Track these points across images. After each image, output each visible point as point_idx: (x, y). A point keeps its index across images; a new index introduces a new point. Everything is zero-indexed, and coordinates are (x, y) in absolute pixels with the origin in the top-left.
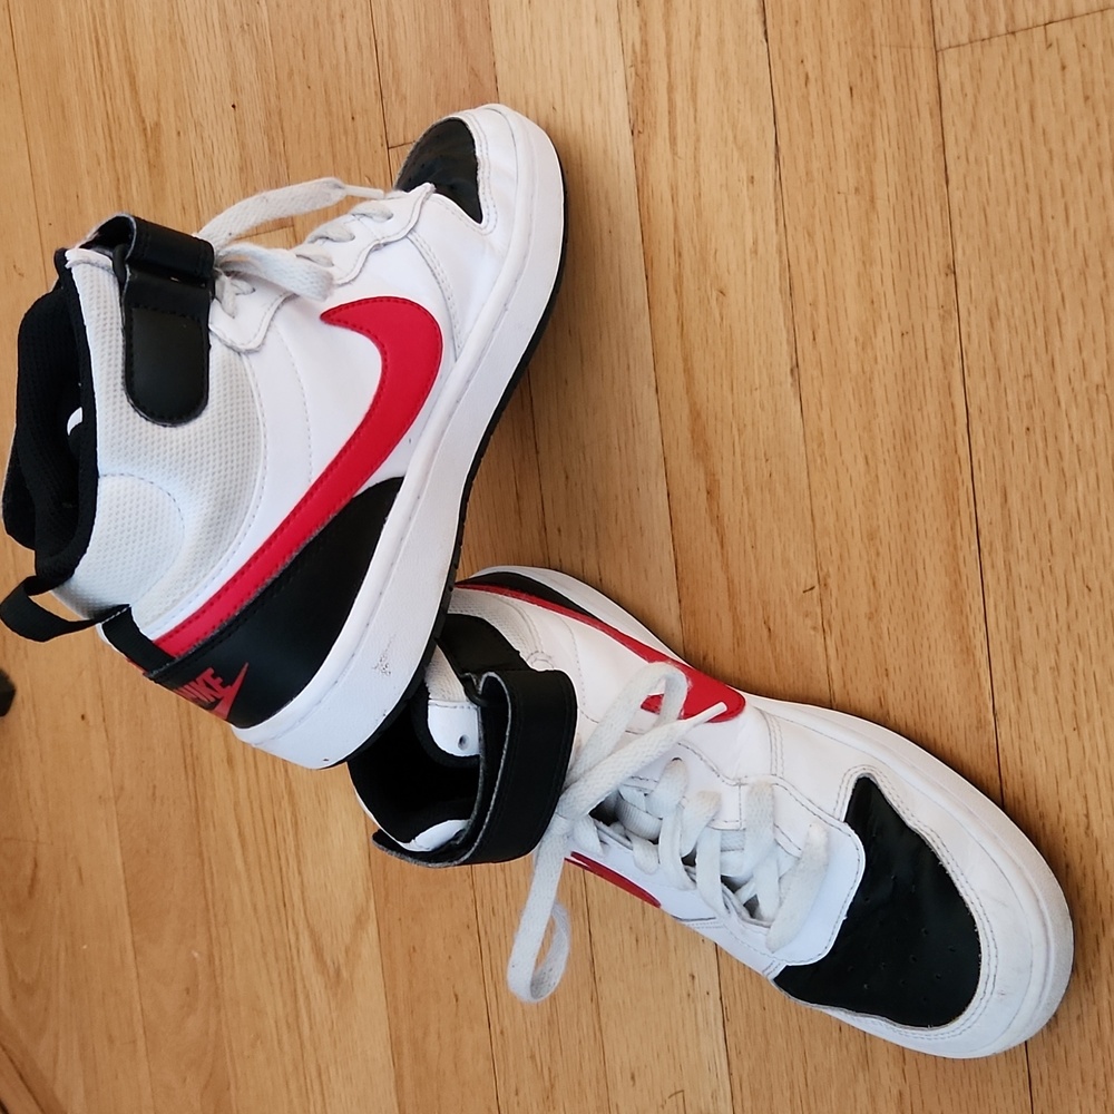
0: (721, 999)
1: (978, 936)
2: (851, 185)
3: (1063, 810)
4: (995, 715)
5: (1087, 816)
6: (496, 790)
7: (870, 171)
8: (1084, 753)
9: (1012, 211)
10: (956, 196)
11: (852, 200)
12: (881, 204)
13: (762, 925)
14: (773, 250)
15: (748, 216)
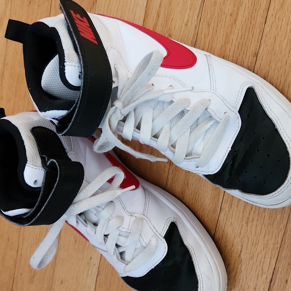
0: (99, 268)
1: (198, 288)
2: (229, 12)
3: (234, 247)
4: (220, 210)
5: (241, 251)
6: (45, 205)
7: (238, 9)
8: (247, 231)
9: (286, 41)
10: (267, 29)
11: (228, 18)
12: (238, 23)
13: (124, 263)
14: (193, 27)
15: (188, 11)
